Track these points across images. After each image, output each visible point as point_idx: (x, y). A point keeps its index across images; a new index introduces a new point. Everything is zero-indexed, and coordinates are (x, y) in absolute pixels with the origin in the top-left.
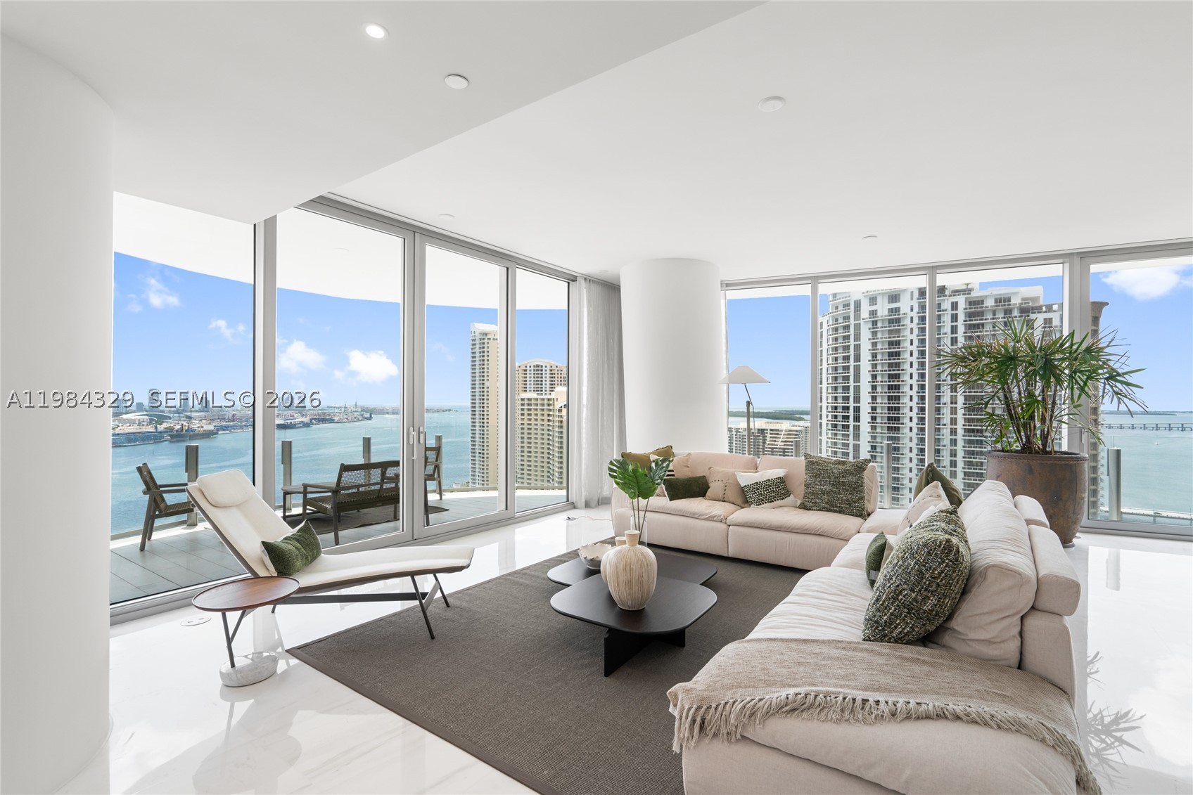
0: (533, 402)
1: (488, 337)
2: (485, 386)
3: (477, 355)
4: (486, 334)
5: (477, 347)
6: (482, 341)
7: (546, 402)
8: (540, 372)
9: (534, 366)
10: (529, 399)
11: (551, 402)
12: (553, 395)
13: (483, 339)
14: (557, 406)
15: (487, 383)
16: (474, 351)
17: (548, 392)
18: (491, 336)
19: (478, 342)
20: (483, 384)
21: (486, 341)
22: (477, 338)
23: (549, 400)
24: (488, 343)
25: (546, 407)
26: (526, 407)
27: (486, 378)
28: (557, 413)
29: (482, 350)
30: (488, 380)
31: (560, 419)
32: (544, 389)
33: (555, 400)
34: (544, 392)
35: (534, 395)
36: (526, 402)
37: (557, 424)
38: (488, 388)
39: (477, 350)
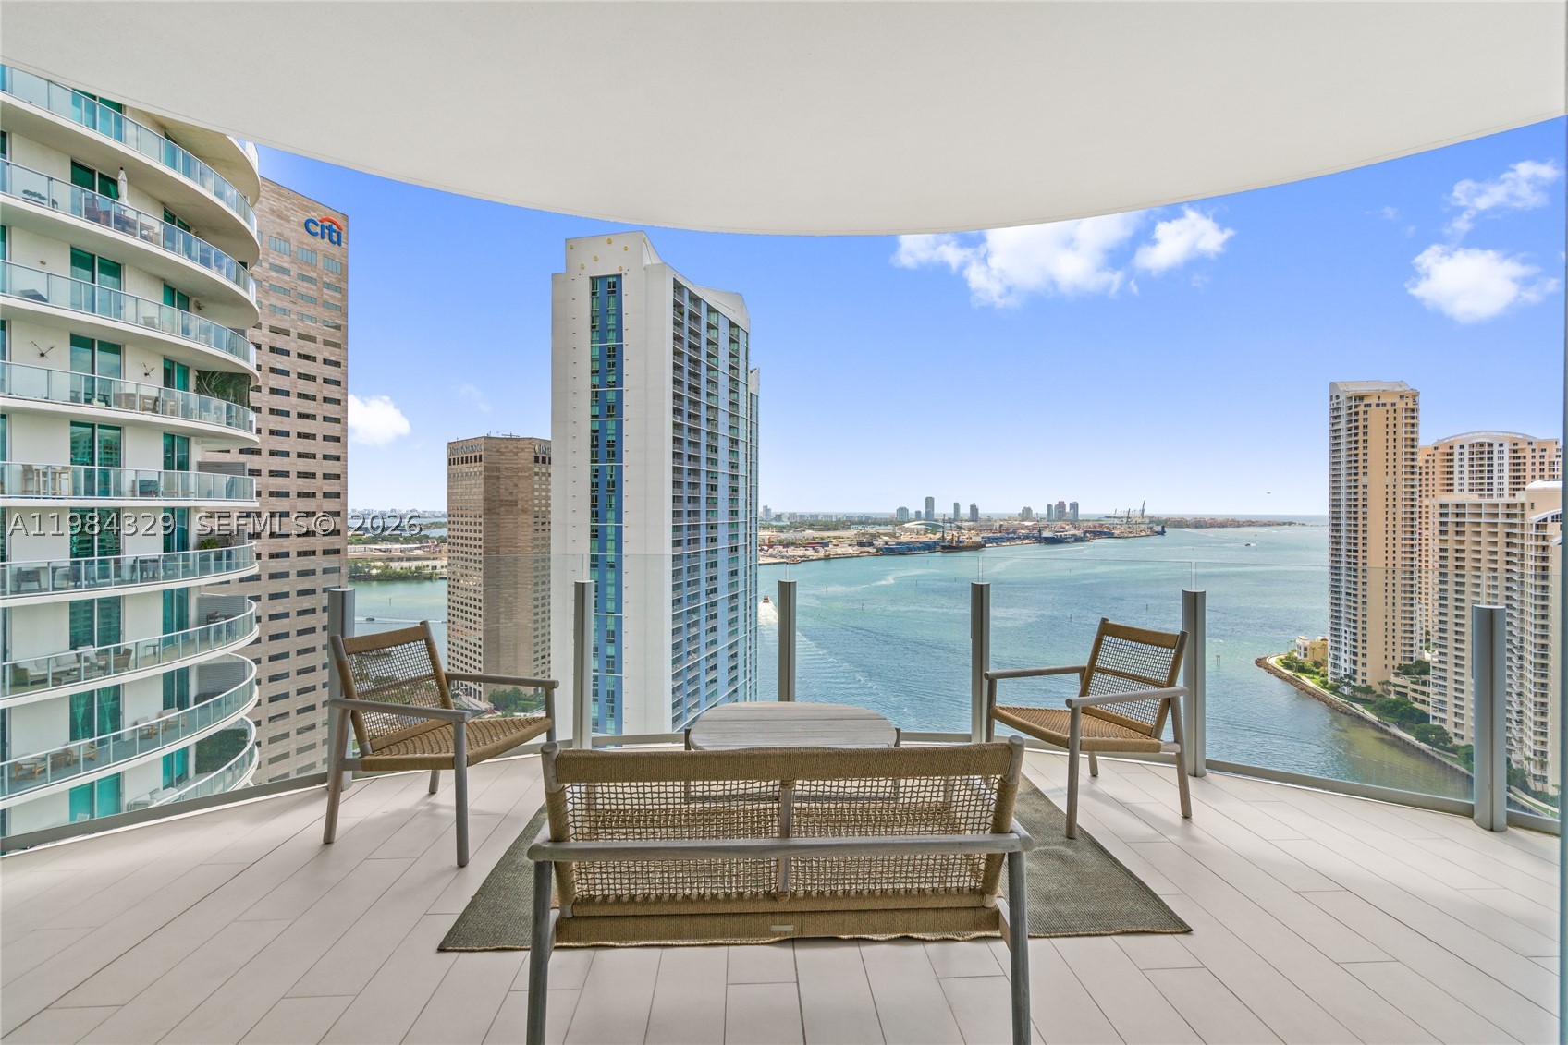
0: (1467, 510)
1: (1366, 401)
2: (1360, 484)
3: (1344, 433)
4: (1361, 398)
5: (1344, 420)
6: (1353, 410)
7: (1501, 510)
8: (1486, 456)
9: (1471, 446)
10: (1458, 506)
11: (1517, 511)
12: (1521, 497)
13: (1356, 407)
14: (1534, 517)
15: (1363, 480)
16: (1336, 427)
17: (1506, 492)
18: (1374, 401)
19: (1344, 412)
20: (1355, 480)
21: (1361, 409)
22: (1344, 406)
23: (1508, 505)
24: (1365, 412)
25: (1501, 520)
26: (1451, 519)
27: (1361, 471)
28: (1533, 532)
29: (1353, 424)
30: (1365, 474)
31: (1540, 543)
32: (1495, 486)
33: (1527, 507)
34: (1495, 492)
35: (1474, 498)
36: (1451, 510)
37: (1533, 553)
38: (1365, 486)
39: (1343, 425)
